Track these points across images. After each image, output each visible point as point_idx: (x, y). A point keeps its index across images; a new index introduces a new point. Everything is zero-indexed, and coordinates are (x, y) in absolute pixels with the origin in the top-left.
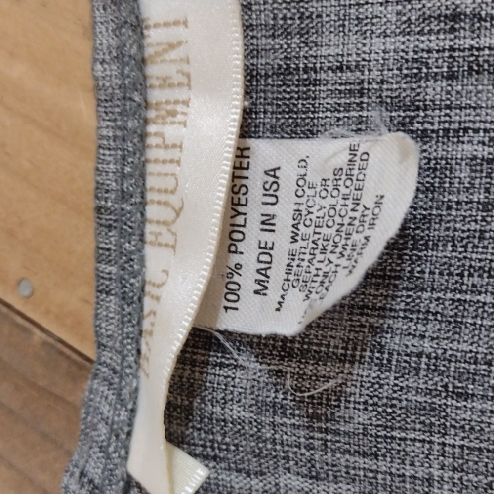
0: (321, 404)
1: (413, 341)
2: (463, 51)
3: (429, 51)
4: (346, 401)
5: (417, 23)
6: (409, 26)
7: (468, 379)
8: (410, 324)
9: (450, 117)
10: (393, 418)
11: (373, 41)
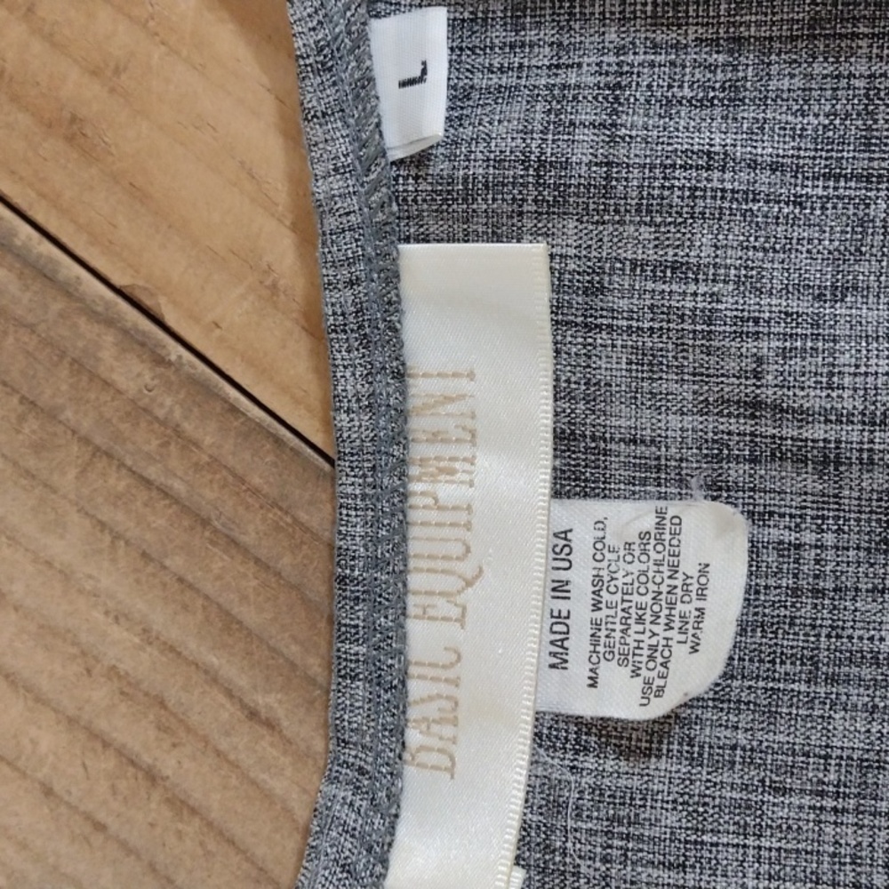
0: (624, 804)
1: (725, 733)
2: (766, 437)
3: (729, 433)
4: (652, 800)
5: (716, 404)
6: (706, 407)
7: (786, 773)
8: (720, 714)
9: (755, 500)
10: (705, 819)
11: (669, 418)
